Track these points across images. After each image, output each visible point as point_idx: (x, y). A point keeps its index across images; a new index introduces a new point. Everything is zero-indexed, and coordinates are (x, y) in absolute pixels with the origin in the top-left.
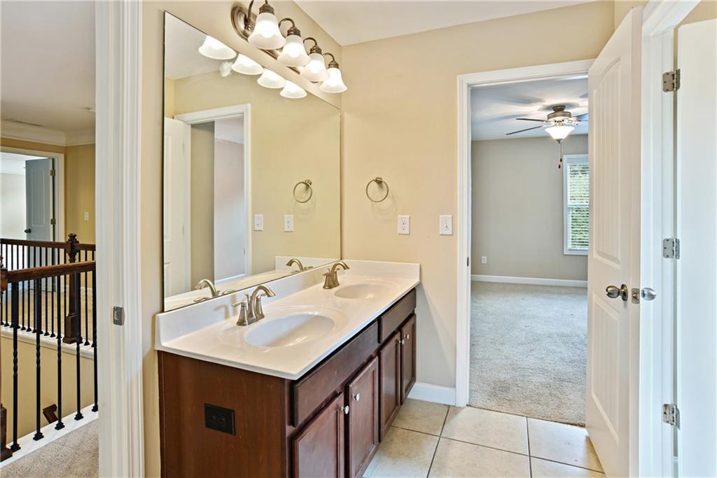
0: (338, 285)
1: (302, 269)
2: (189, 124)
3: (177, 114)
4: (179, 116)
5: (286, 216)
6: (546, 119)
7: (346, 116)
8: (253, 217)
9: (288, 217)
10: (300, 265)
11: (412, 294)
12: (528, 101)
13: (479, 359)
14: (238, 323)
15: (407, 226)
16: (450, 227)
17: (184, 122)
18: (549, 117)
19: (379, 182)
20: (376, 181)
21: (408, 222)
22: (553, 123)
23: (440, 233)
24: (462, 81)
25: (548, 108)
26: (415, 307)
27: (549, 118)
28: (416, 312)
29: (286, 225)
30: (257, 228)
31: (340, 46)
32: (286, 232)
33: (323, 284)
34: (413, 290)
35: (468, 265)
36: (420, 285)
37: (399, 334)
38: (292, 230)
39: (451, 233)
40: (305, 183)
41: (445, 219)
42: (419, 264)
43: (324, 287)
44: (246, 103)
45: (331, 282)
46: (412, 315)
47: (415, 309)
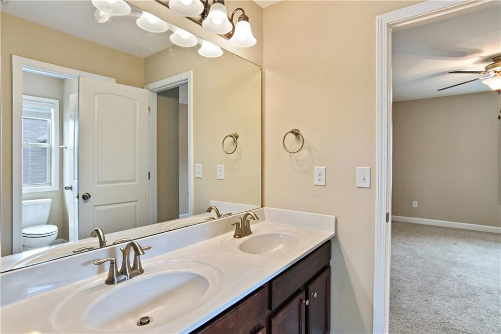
0: (251, 233)
1: (219, 216)
2: (155, 92)
3: (145, 85)
4: (146, 86)
5: (218, 165)
6: (484, 70)
7: (268, 73)
8: (195, 166)
9: (220, 167)
10: (217, 212)
11: (327, 246)
12: (463, 54)
13: (404, 310)
14: (106, 281)
15: (323, 177)
16: (368, 179)
17: (149, 90)
18: (487, 68)
19: (296, 134)
20: (292, 132)
21: (324, 174)
22: (493, 74)
23: (357, 186)
24: (382, 21)
25: (486, 60)
26: (330, 260)
27: (487, 70)
28: (332, 264)
29: (218, 173)
30: (197, 176)
31: (262, 9)
32: (218, 179)
33: (233, 233)
34: (328, 243)
35: (387, 221)
36: (335, 237)
37: (304, 293)
38: (223, 178)
39: (369, 187)
40: (231, 136)
41: (362, 171)
42: (334, 216)
43: (235, 236)
44: (189, 70)
45: (243, 230)
46: (327, 268)
47: (330, 261)
